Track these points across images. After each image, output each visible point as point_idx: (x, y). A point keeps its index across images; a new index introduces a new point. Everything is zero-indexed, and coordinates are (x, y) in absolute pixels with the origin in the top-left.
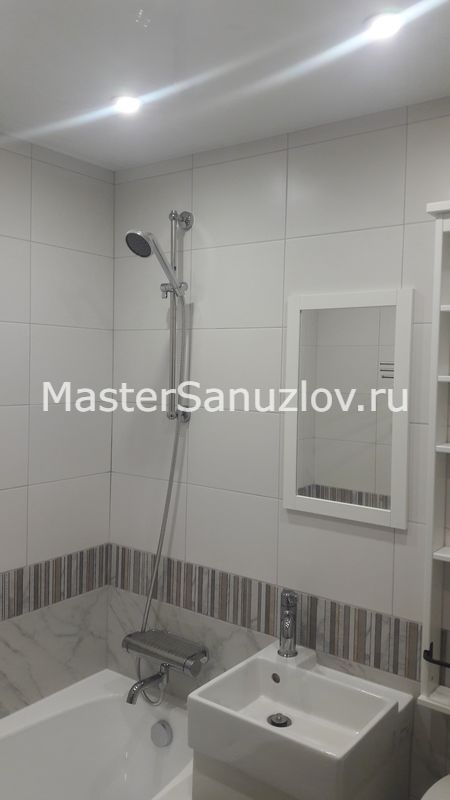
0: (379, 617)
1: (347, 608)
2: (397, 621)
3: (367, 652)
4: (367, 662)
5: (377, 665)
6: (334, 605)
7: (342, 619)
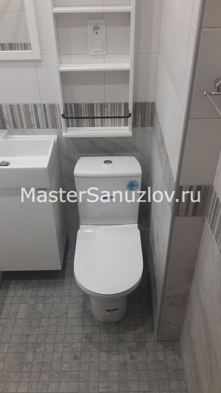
0: (35, 106)
1: (18, 106)
2: (44, 105)
3: (33, 123)
4: (34, 127)
5: (39, 127)
6: (11, 106)
7: (17, 111)
